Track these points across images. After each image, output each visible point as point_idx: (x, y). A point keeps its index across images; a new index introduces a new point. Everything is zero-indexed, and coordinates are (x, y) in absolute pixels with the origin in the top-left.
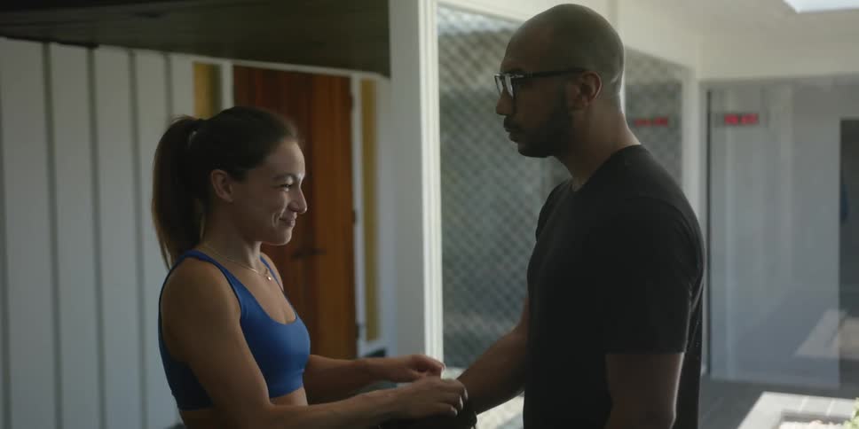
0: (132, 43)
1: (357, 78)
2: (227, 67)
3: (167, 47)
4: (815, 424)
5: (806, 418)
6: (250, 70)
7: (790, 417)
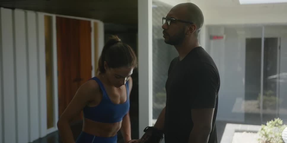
0: (26, 8)
1: (93, 21)
2: (54, 17)
3: (37, 10)
4: (244, 133)
5: (242, 131)
6: (62, 18)
7: (237, 131)
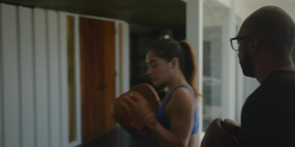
1: (117, 22)
2: (77, 17)
3: (58, 9)
6: (85, 19)
